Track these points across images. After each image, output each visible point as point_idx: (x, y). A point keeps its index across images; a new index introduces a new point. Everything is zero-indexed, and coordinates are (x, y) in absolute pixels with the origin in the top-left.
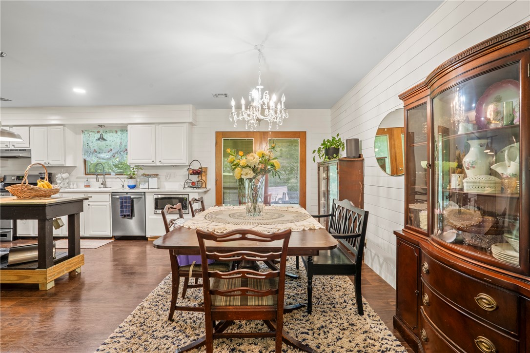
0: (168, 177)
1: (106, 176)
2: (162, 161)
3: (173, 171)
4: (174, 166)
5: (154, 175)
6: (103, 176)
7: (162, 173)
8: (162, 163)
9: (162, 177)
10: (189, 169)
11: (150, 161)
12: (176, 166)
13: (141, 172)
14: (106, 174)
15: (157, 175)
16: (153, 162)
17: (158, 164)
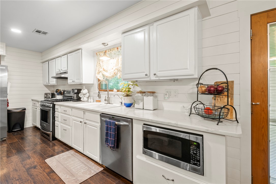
0: (167, 96)
1: (110, 92)
2: (158, 74)
3: (173, 87)
4: (175, 80)
5: (150, 92)
6: (107, 92)
7: (161, 90)
8: (157, 77)
9: (160, 96)
10: (198, 84)
11: (143, 75)
12: (177, 80)
13: (138, 89)
14: (110, 91)
15: (153, 93)
16: (146, 75)
17: (153, 78)
